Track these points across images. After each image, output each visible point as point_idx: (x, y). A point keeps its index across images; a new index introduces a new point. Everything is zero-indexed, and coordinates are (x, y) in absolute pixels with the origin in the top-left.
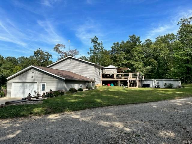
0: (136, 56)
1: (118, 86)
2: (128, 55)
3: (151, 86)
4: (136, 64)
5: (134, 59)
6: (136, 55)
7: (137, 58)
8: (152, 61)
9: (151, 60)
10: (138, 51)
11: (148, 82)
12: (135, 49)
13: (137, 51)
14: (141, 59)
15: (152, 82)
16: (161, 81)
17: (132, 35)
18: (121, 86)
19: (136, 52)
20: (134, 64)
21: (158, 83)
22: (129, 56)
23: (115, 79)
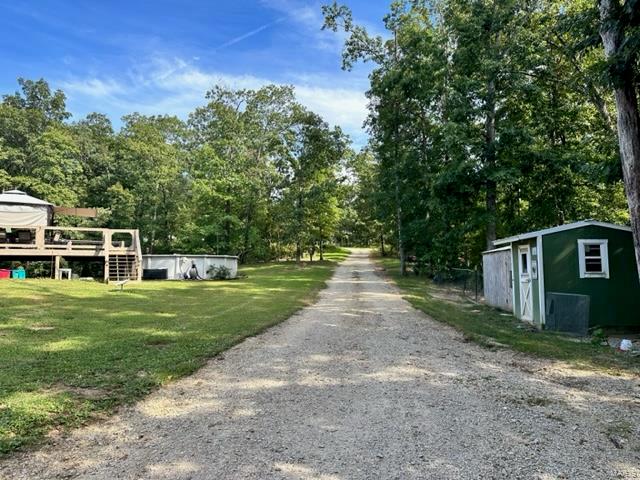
0: (52, 164)
1: (53, 277)
2: (16, 152)
3: (171, 275)
4: (54, 193)
5: (46, 176)
6: (52, 160)
7: (57, 171)
8: (118, 192)
9: (114, 187)
10: (64, 146)
11: (161, 261)
12: (49, 137)
13: (56, 145)
14: (70, 179)
15: (172, 261)
16: (201, 260)
17: (35, 80)
18: (65, 276)
19: (53, 148)
20: (46, 192)
21: (194, 266)
22: (19, 157)
23: (39, 248)
